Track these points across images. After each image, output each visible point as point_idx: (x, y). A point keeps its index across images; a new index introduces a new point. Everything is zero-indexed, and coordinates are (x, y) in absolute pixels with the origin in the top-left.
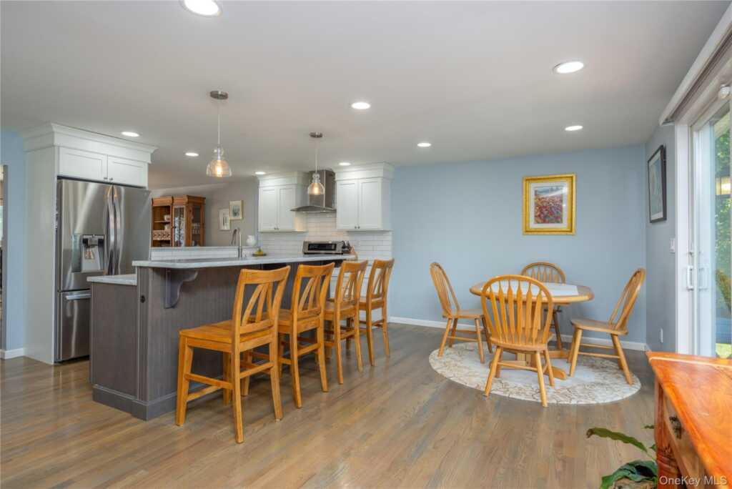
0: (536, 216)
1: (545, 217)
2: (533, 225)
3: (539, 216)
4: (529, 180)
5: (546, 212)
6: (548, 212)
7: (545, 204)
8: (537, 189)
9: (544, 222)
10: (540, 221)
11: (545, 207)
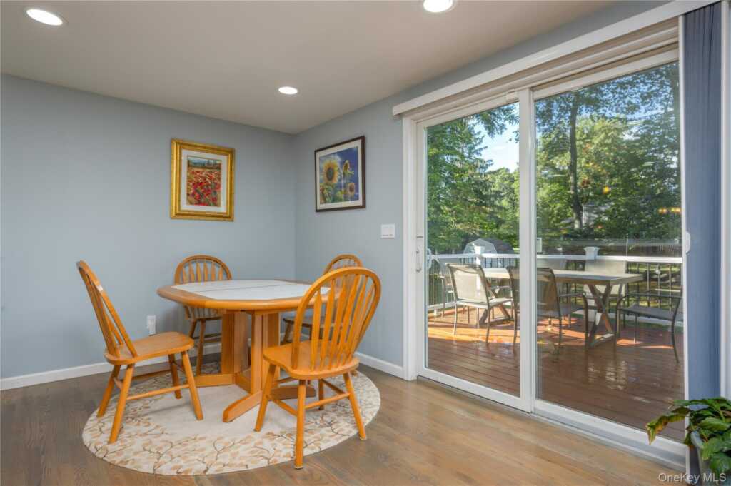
0: (188, 195)
1: (200, 196)
2: (186, 207)
3: (193, 194)
4: (182, 145)
5: (201, 191)
6: (203, 191)
7: (200, 180)
8: (190, 158)
9: (199, 203)
10: (193, 200)
11: (201, 184)
